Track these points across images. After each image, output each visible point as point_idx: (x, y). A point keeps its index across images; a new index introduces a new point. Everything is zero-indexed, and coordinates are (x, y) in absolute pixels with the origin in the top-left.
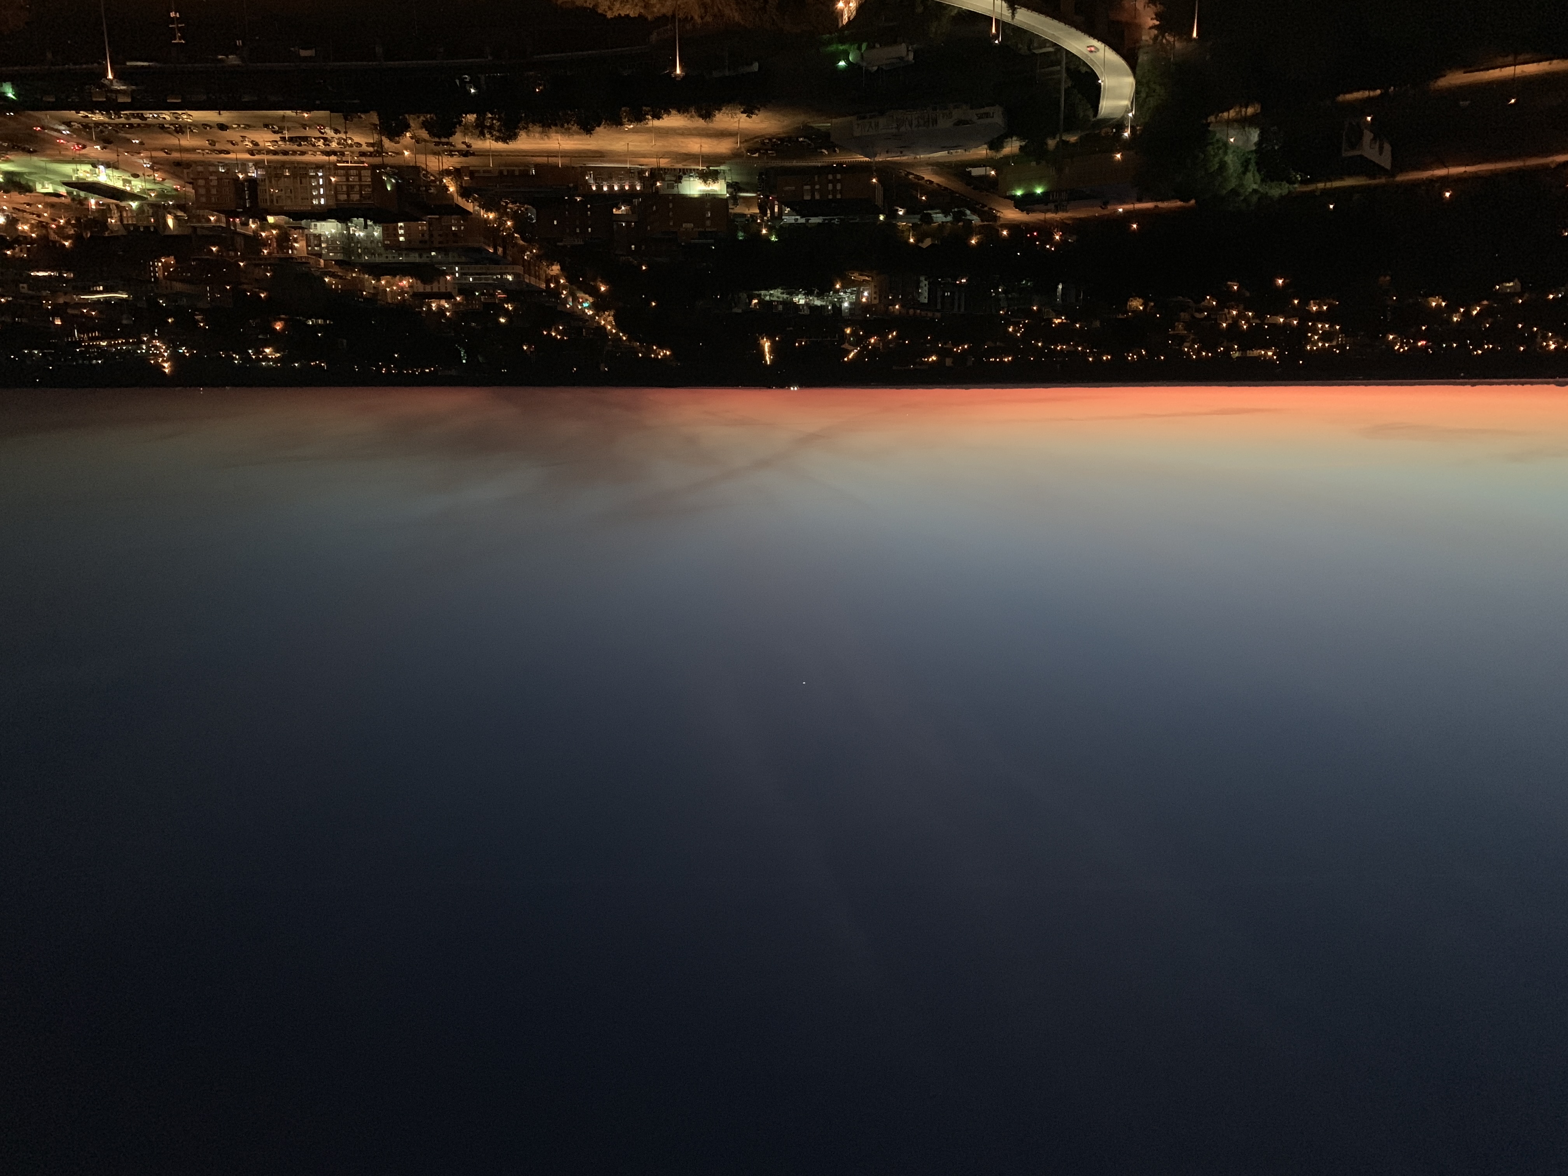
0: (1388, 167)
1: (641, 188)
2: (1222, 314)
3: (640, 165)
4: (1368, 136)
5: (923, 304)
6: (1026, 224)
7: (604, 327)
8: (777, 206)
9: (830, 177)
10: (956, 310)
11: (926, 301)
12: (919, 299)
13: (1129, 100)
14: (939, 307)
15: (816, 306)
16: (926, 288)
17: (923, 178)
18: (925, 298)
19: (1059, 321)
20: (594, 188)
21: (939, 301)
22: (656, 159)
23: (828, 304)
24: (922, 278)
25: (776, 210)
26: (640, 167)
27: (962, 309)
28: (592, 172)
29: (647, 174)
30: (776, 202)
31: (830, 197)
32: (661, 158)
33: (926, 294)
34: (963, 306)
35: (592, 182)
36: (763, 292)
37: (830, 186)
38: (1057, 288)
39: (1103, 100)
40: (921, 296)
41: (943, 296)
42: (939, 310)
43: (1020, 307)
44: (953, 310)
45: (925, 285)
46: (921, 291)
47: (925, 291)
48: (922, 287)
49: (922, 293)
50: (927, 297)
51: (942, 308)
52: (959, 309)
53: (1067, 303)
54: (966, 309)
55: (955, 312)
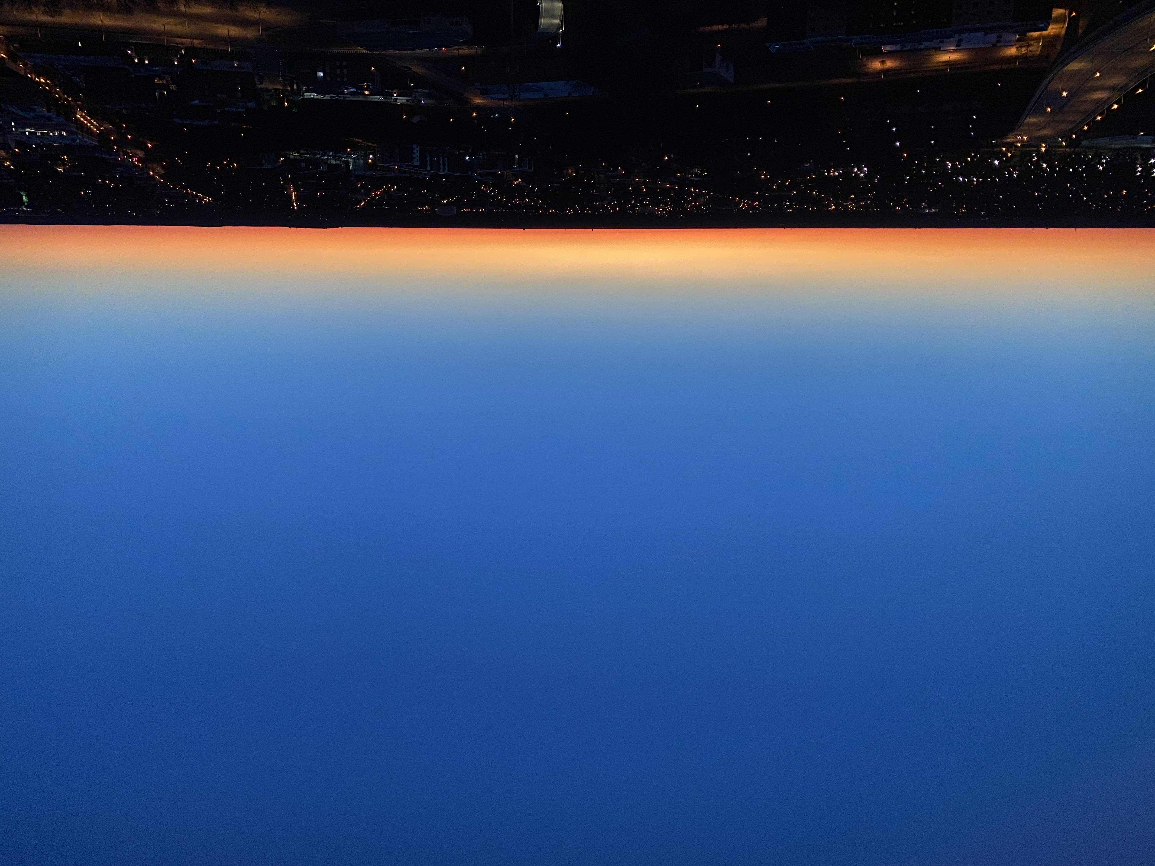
0: (732, 80)
1: (178, 63)
2: (630, 180)
3: (176, 44)
4: (718, 58)
5: (416, 166)
6: (490, 108)
7: (153, 177)
8: (296, 84)
9: (338, 64)
10: (441, 170)
11: (418, 164)
12: (413, 162)
13: (560, 20)
14: (428, 169)
15: (332, 164)
16: (418, 154)
17: (411, 69)
18: (417, 160)
19: (517, 182)
20: (136, 61)
21: (428, 163)
22: (190, 40)
23: (342, 163)
24: (414, 146)
25: (295, 87)
26: (177, 45)
27: (446, 171)
28: (133, 47)
29: (183, 52)
30: (295, 81)
31: (339, 79)
32: (194, 39)
33: (418, 158)
34: (447, 169)
35: (134, 55)
36: (287, 152)
37: (338, 71)
38: (514, 157)
39: (541, 18)
40: (414, 160)
41: (431, 160)
42: (429, 171)
43: (488, 171)
44: (439, 171)
45: (417, 151)
46: (414, 156)
47: (418, 156)
48: (415, 153)
49: (415, 157)
50: (419, 161)
51: (431, 169)
52: (444, 171)
53: (522, 169)
54: (448, 171)
55: (441, 173)
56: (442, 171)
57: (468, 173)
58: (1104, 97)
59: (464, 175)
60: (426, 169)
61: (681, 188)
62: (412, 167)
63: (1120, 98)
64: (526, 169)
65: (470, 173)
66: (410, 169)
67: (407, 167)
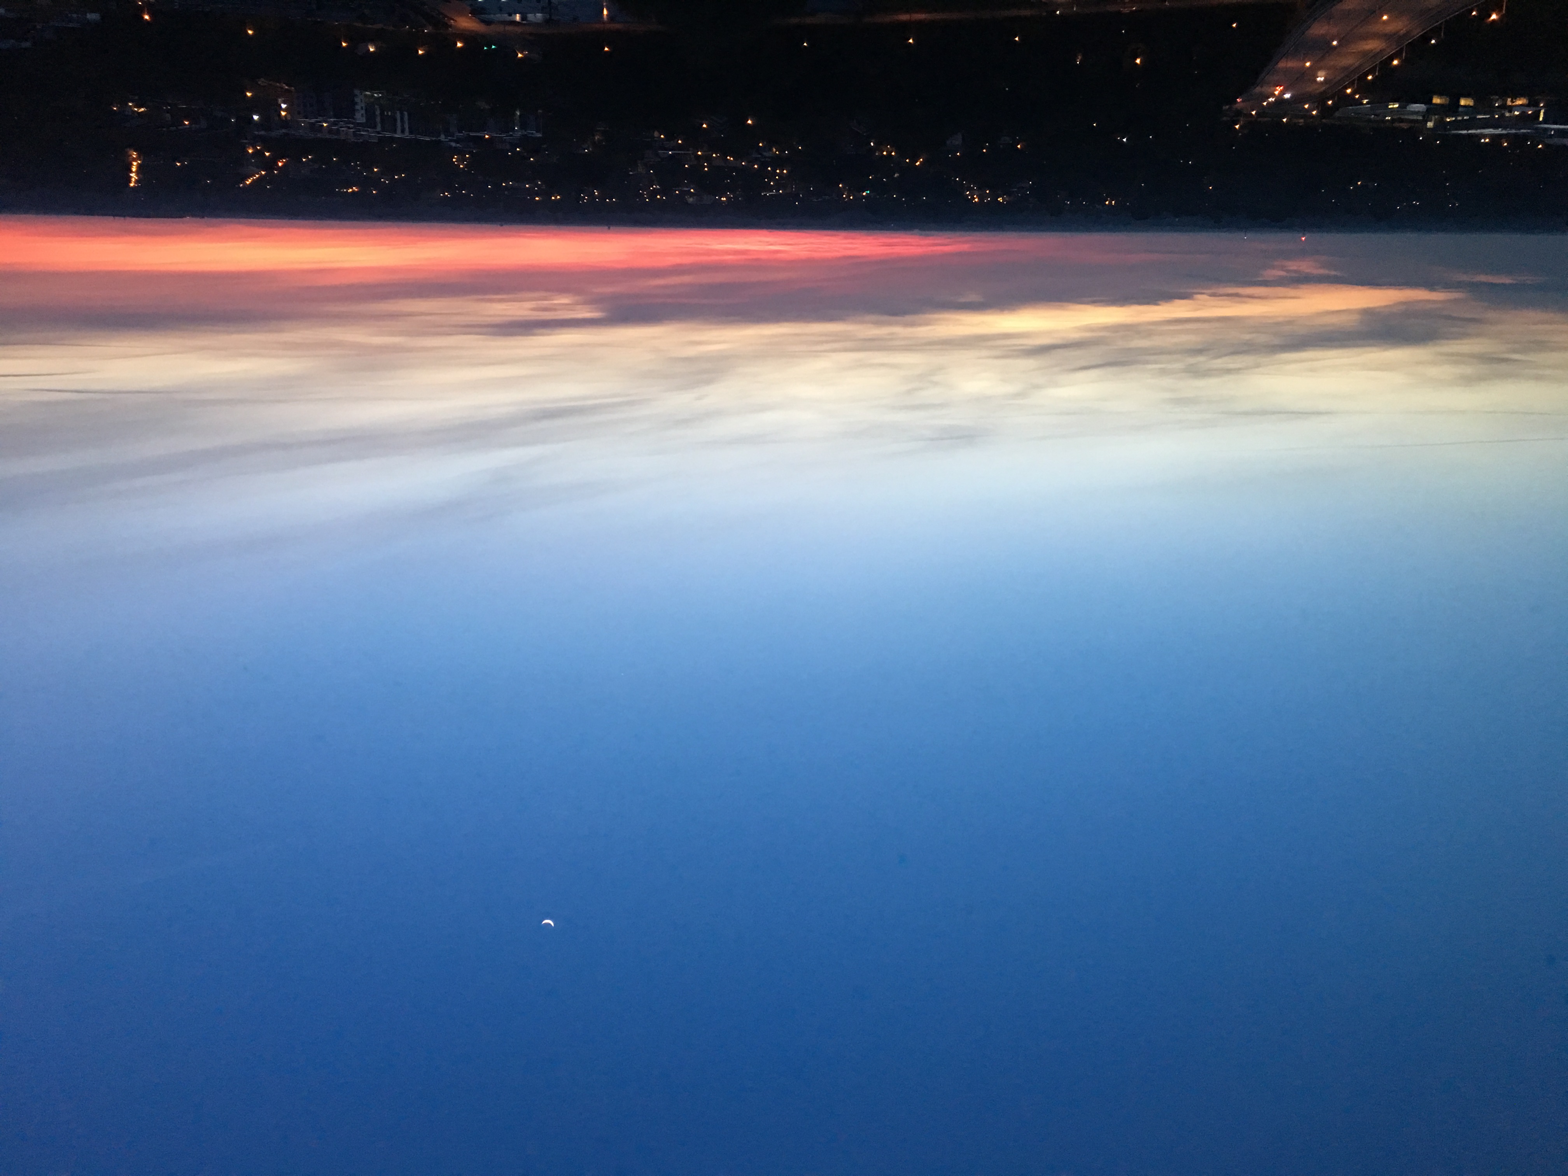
2: (687, 154)
5: (358, 124)
6: (483, 36)
11: (364, 120)
12: (355, 117)
14: (379, 128)
16: (363, 105)
18: (362, 114)
21: (378, 119)
24: (357, 92)
27: (407, 133)
33: (363, 112)
34: (407, 129)
38: (514, 114)
40: (356, 114)
41: (382, 114)
42: (378, 133)
43: (471, 134)
44: (395, 132)
45: (362, 102)
46: (358, 107)
47: (362, 108)
48: (357, 103)
49: (358, 110)
50: (364, 115)
51: (383, 129)
52: (403, 131)
53: (526, 133)
54: (411, 132)
55: (398, 135)
56: (400, 131)
57: (439, 136)
58: (1375, 49)
59: (434, 139)
60: (375, 127)
61: (764, 166)
62: (352, 125)
63: (1401, 51)
64: (532, 134)
65: (442, 137)
66: (349, 128)
67: (344, 125)
